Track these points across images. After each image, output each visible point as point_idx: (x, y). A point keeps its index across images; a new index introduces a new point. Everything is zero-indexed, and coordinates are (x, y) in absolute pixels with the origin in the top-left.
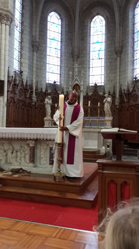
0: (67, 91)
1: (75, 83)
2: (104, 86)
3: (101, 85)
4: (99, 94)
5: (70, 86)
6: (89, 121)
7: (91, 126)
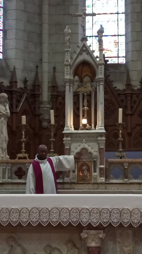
0: (26, 78)
1: (81, 58)
2: (125, 66)
3: (117, 62)
4: (116, 87)
5: (67, 65)
6: (122, 164)
7: (127, 178)
